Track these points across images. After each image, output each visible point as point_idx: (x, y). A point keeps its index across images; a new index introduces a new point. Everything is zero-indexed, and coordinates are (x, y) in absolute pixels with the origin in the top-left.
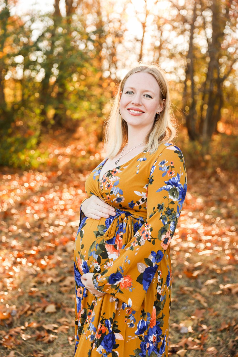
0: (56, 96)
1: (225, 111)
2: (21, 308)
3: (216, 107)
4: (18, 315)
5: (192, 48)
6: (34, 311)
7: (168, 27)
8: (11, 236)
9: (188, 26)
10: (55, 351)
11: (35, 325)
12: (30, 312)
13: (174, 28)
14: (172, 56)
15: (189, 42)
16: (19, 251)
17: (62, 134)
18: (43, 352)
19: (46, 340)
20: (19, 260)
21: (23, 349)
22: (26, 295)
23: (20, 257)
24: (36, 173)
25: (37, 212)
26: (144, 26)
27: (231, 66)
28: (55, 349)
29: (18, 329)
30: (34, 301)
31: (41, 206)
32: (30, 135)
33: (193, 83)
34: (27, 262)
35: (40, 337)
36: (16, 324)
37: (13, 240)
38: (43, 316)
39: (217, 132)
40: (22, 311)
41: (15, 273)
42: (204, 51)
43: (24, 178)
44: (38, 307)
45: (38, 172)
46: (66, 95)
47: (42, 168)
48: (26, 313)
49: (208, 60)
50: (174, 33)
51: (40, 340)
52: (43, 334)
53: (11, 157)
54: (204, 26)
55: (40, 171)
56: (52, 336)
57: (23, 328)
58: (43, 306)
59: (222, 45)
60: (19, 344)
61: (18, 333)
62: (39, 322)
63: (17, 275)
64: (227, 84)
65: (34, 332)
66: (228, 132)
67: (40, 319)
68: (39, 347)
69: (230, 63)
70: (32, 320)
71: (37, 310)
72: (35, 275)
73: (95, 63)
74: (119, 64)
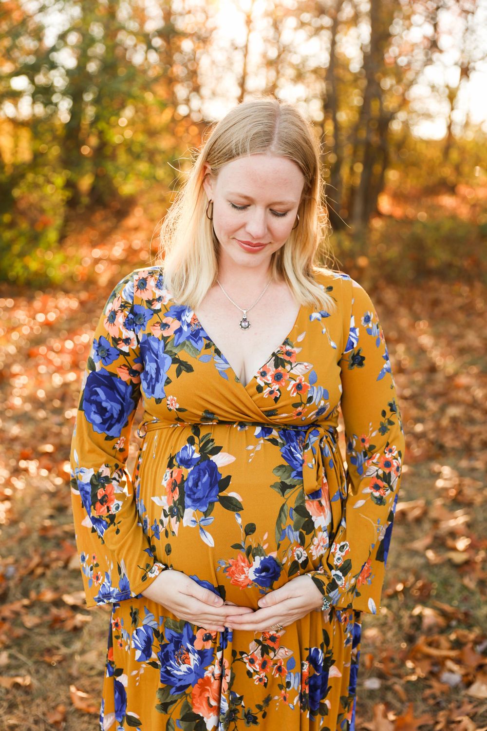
0: (91, 154)
1: (393, 176)
2: (23, 562)
3: (377, 168)
4: (17, 577)
5: (336, 61)
6: (47, 566)
7: (291, 22)
8: (9, 418)
9: (327, 21)
10: (87, 647)
11: (49, 596)
12: (39, 571)
13: (303, 24)
14: (299, 77)
15: (330, 50)
16: (24, 445)
17: (105, 219)
18: (64, 650)
19: (69, 625)
20: (23, 464)
21: (25, 648)
22: (35, 536)
23: (26, 458)
24: (57, 295)
25: (60, 369)
26: (249, 22)
27: (403, 94)
28: (86, 644)
29: (17, 606)
30: (50, 545)
31: (67, 359)
32: (46, 225)
33: (337, 127)
34: (38, 468)
35: (58, 620)
36: (14, 596)
37: (14, 425)
38: (65, 577)
39: (379, 214)
40: (26, 567)
41: (15, 489)
42: (356, 66)
43: (37, 304)
44: (57, 559)
45: (63, 293)
46: (108, 151)
47: (68, 285)
48: (32, 572)
49: (363, 83)
50: (302, 34)
51: (57, 626)
52: (63, 613)
53: (11, 266)
54: (355, 20)
55: (67, 292)
56: (80, 618)
57: (26, 602)
58: (64, 556)
59: (386, 56)
60: (18, 638)
61: (17, 614)
62: (56, 589)
63: (19, 495)
64: (396, 126)
65: (46, 611)
66: (398, 212)
67: (60, 583)
68: (56, 640)
69: (400, 89)
70: (44, 584)
71: (54, 565)
72: (53, 495)
73: (161, 90)
74: (205, 91)
